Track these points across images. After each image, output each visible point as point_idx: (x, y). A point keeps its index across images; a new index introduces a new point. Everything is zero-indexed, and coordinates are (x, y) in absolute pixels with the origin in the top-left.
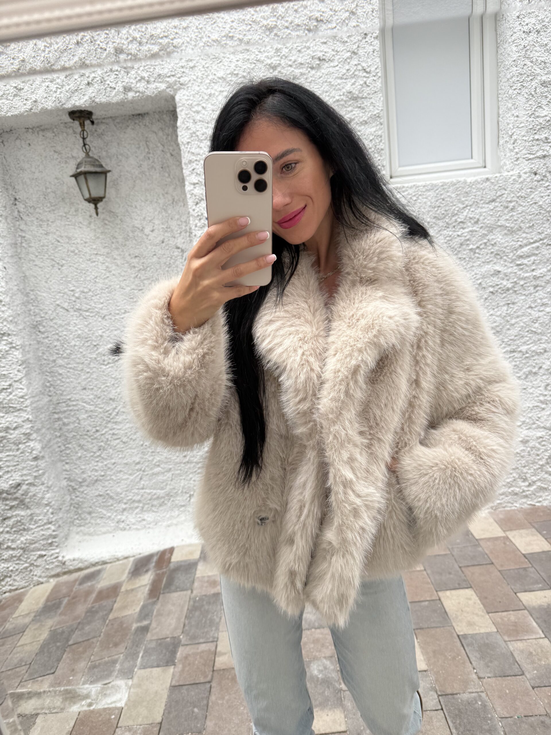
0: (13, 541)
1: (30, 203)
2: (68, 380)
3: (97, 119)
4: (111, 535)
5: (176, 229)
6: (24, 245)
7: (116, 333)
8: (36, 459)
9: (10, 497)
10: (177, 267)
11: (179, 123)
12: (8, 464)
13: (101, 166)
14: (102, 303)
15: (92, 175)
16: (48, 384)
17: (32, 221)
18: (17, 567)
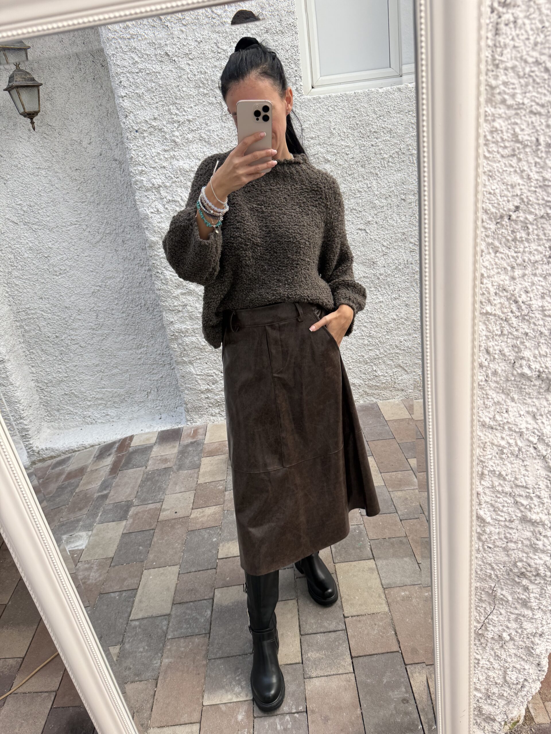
2: (25, 291)
4: (79, 429)
5: (112, 141)
7: (64, 244)
10: (116, 178)
13: (33, 80)
14: (49, 216)
15: (24, 89)
16: (7, 295)
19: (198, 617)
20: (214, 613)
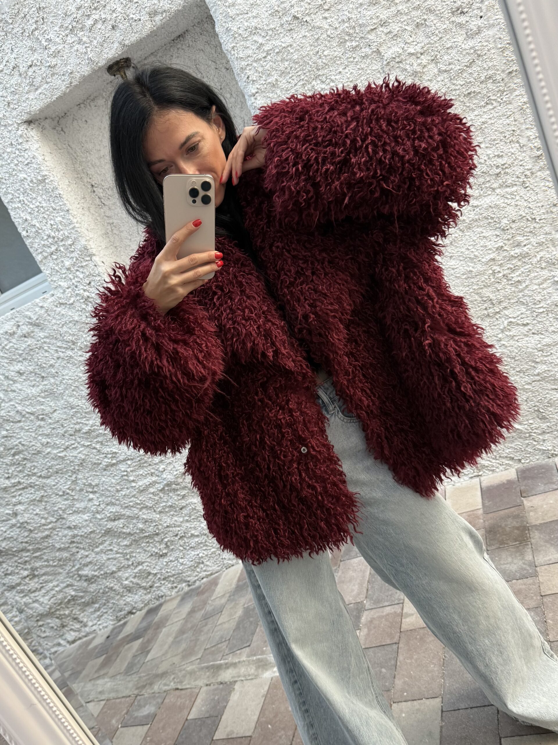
1: (106, 185)
3: (139, 63)
17: (114, 204)
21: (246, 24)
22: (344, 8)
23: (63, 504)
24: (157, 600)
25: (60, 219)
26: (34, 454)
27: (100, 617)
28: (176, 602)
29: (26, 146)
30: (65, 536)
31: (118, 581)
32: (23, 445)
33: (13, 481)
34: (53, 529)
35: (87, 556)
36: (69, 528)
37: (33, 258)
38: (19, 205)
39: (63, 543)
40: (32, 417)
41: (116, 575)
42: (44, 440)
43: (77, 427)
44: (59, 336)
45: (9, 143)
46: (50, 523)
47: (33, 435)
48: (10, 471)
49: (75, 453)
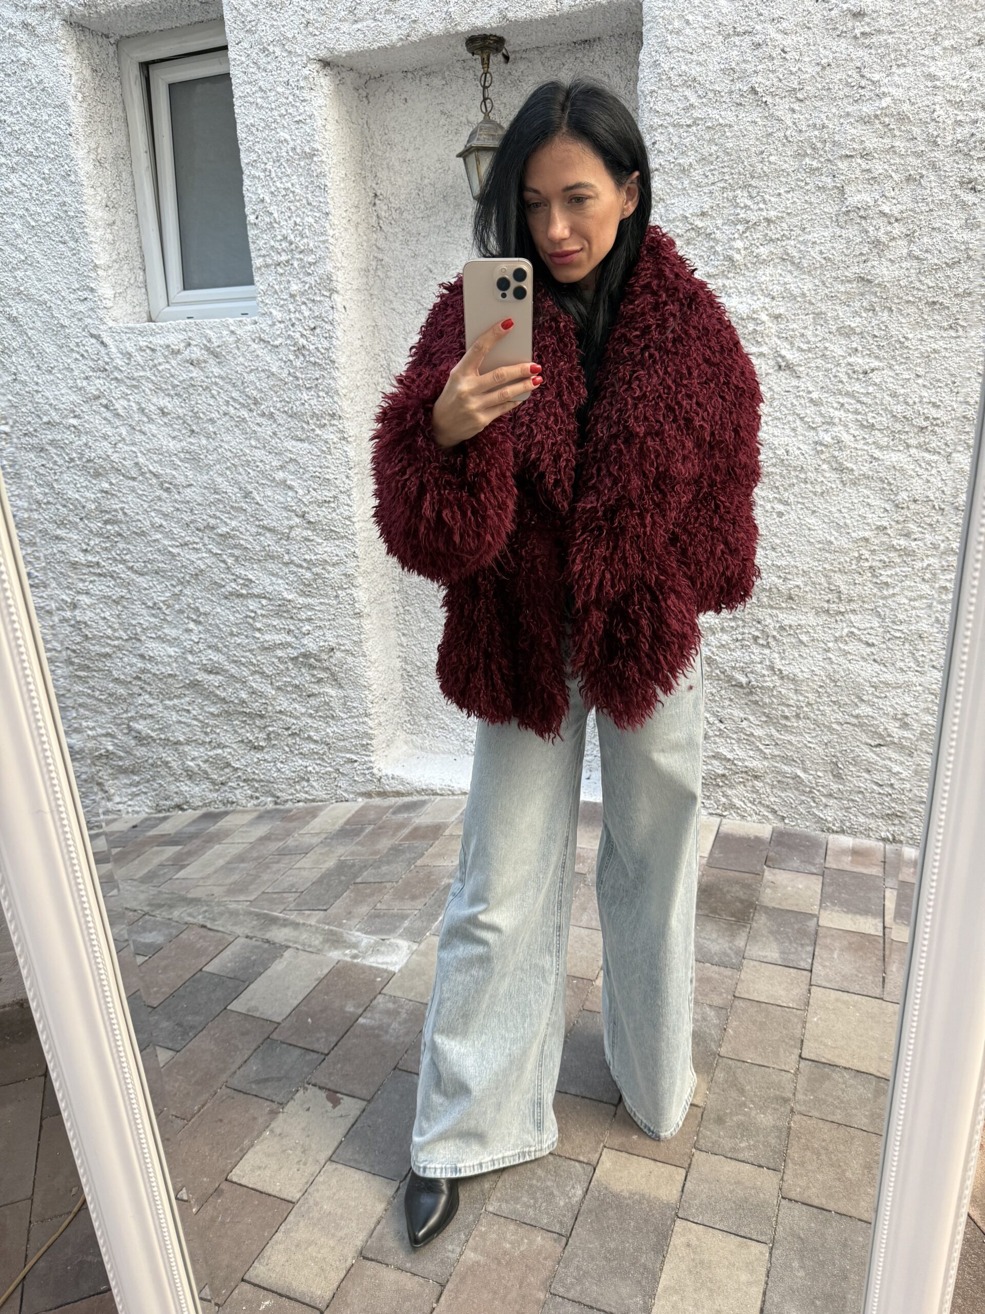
0: (317, 730)
1: (396, 204)
3: (514, 52)
4: (451, 758)
6: (379, 273)
8: (358, 615)
9: (318, 664)
11: (641, 56)
12: (320, 615)
17: (395, 234)
18: (317, 769)
19: (556, 1192)
20: (587, 1197)
21: (684, 67)
22: (825, 109)
23: (146, 619)
24: (224, 804)
25: (312, 220)
26: (135, 533)
27: (134, 795)
28: (248, 817)
29: (306, 94)
30: (131, 666)
31: (180, 757)
32: (125, 514)
33: (90, 558)
34: (119, 648)
35: (150, 706)
36: (142, 656)
37: (250, 259)
38: (262, 175)
39: (124, 674)
40: (154, 481)
41: (181, 748)
42: (158, 521)
43: (212, 522)
44: (239, 384)
45: (285, 79)
46: (118, 638)
47: (146, 506)
48: (92, 543)
49: (194, 556)
